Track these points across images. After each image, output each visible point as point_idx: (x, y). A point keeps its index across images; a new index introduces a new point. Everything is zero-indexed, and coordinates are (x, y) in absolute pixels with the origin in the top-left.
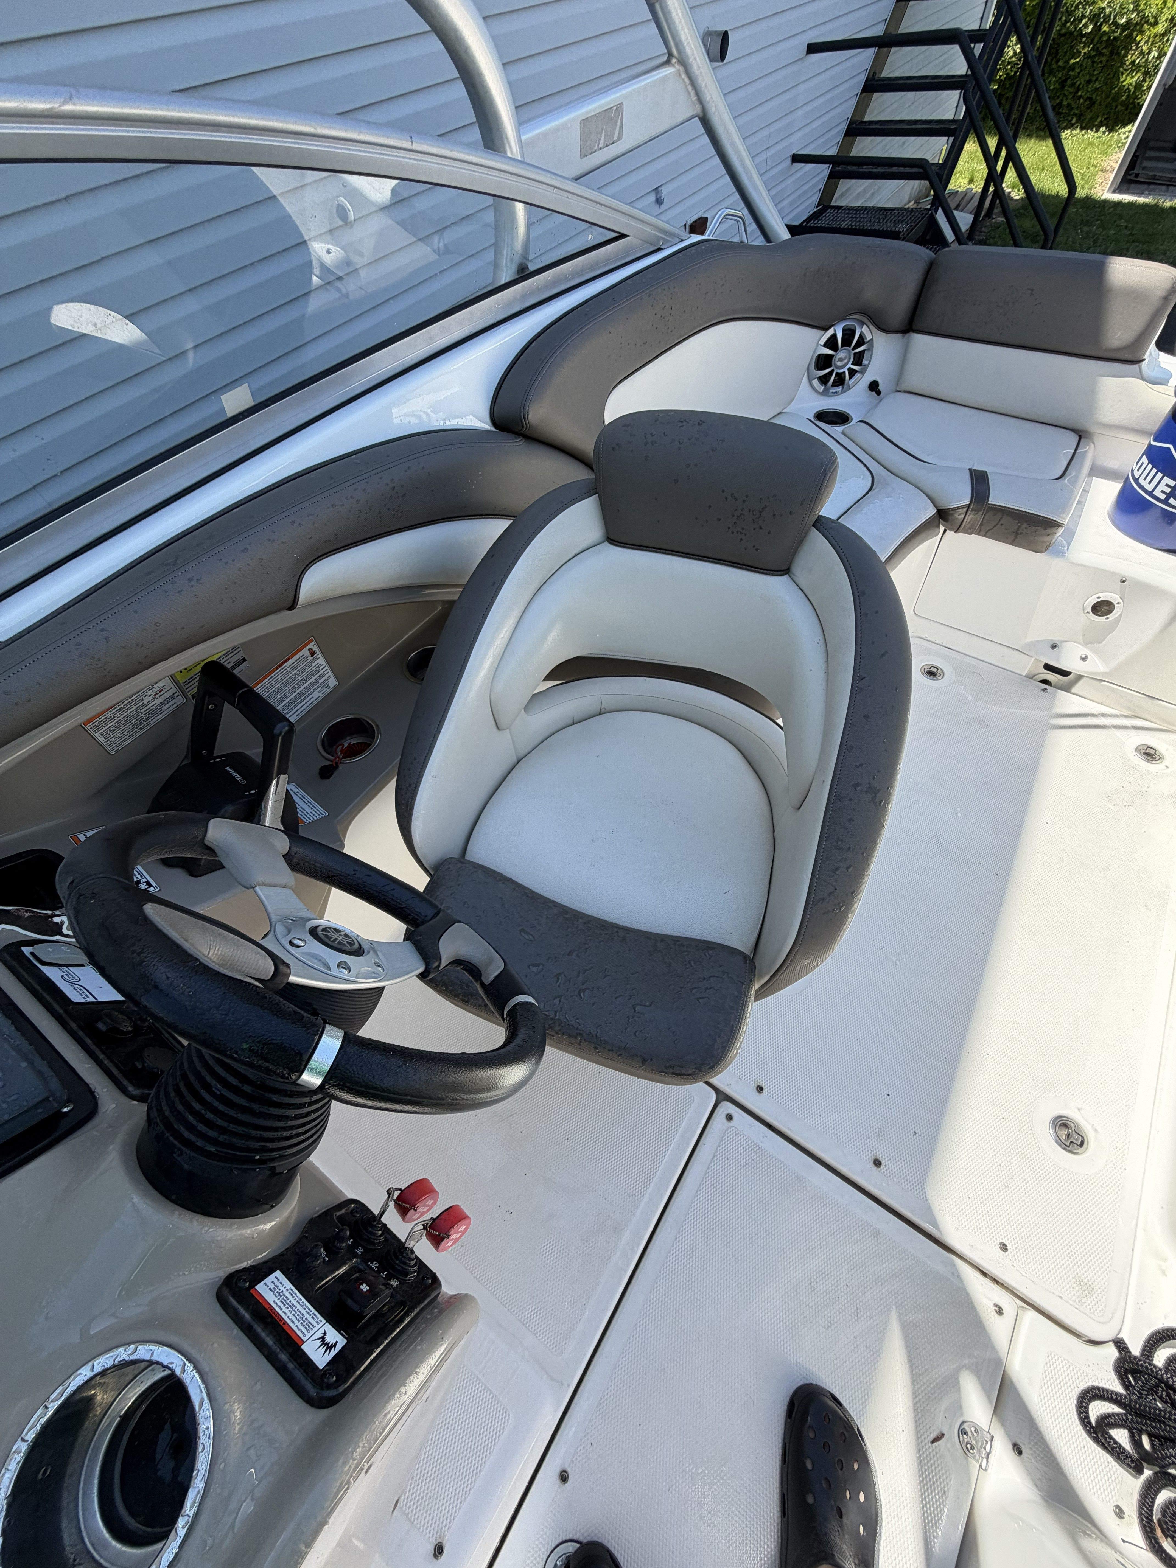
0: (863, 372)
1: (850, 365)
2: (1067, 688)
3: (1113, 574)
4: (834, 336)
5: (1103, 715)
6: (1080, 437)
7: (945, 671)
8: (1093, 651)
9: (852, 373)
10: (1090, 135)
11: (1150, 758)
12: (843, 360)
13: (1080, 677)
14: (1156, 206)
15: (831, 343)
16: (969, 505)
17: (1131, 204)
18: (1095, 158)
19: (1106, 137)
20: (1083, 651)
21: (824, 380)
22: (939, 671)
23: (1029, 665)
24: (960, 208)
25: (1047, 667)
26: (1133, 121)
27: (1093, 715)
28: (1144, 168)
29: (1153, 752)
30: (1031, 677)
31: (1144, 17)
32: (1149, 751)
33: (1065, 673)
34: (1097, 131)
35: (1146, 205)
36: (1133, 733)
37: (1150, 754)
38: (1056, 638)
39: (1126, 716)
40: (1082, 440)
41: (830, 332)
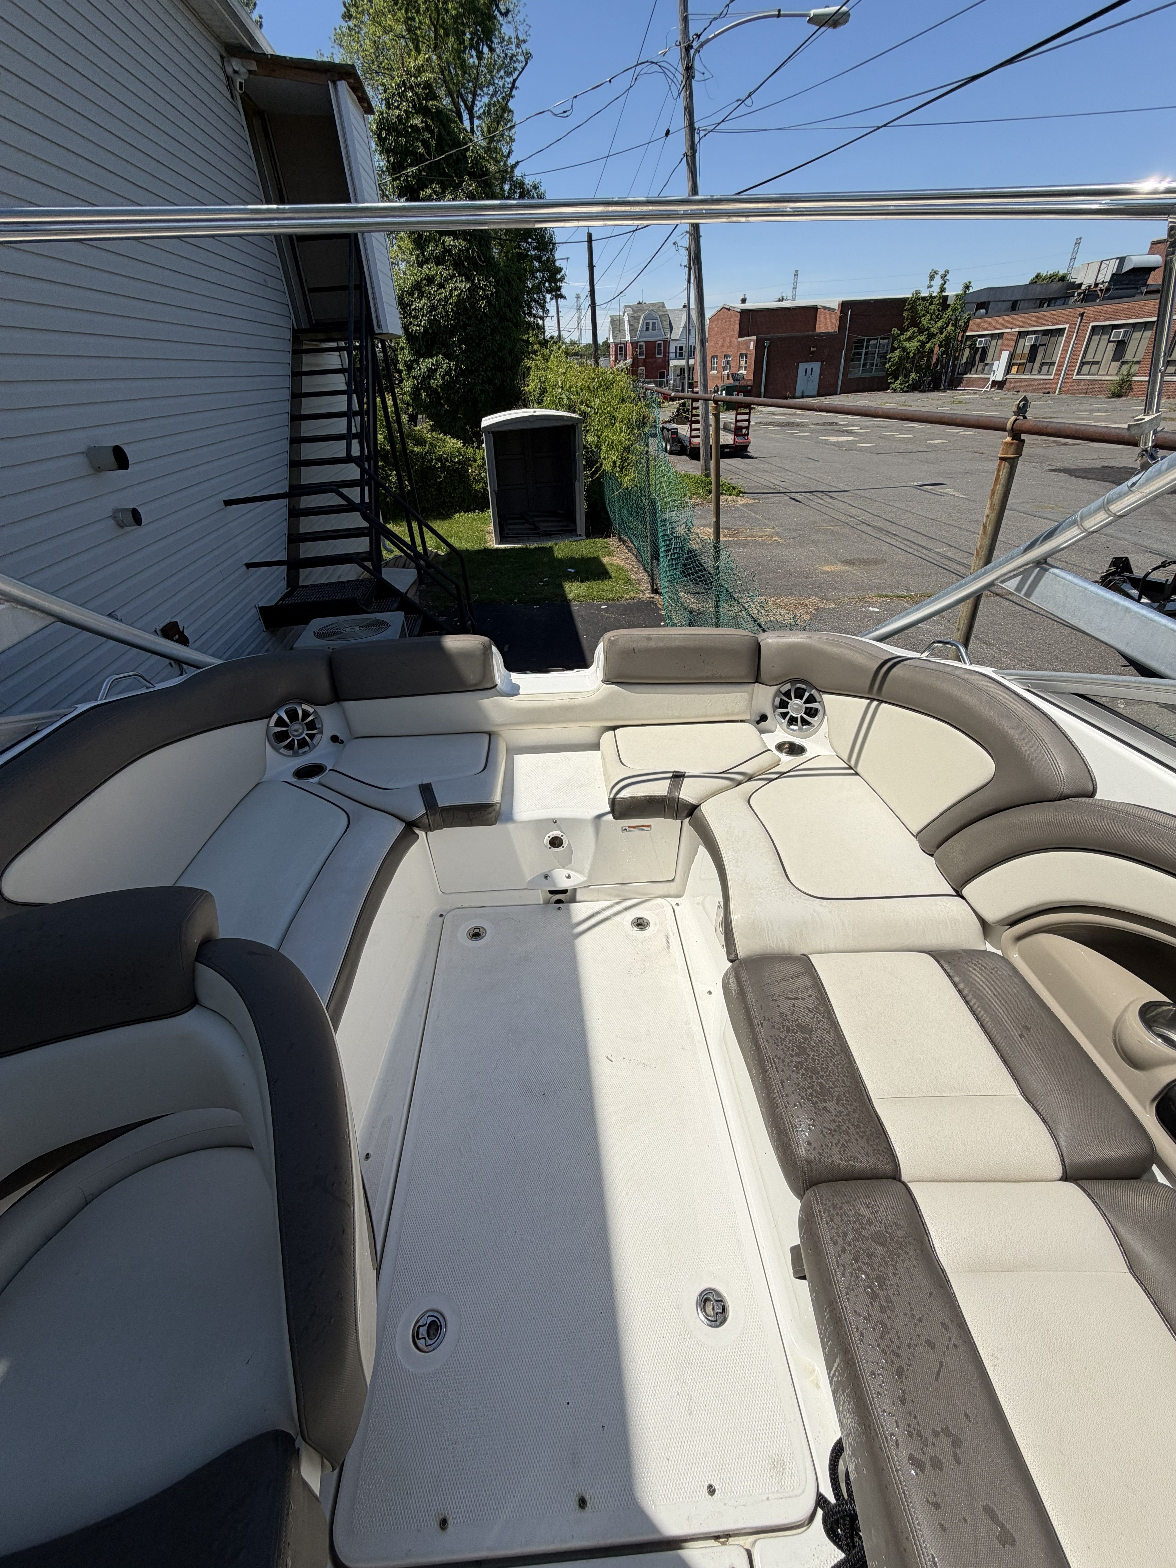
0: (321, 732)
1: (306, 732)
2: (573, 900)
3: (547, 820)
4: (280, 718)
5: (604, 909)
6: (490, 735)
7: (486, 928)
8: (571, 869)
9: (312, 737)
10: (471, 515)
11: (643, 927)
12: (298, 730)
13: (575, 890)
14: (526, 548)
15: (280, 722)
16: (426, 813)
17: (511, 549)
18: (481, 527)
19: (481, 515)
20: (566, 872)
21: (290, 746)
22: (481, 930)
23: (539, 896)
24: (406, 566)
25: (551, 892)
26: (489, 508)
27: (598, 913)
28: (509, 530)
29: (641, 921)
30: (547, 902)
31: (466, 458)
32: (639, 921)
33: (564, 892)
34: (475, 512)
35: (520, 549)
36: (625, 914)
37: (641, 924)
38: (545, 870)
39: (617, 903)
40: (492, 737)
41: (275, 717)
